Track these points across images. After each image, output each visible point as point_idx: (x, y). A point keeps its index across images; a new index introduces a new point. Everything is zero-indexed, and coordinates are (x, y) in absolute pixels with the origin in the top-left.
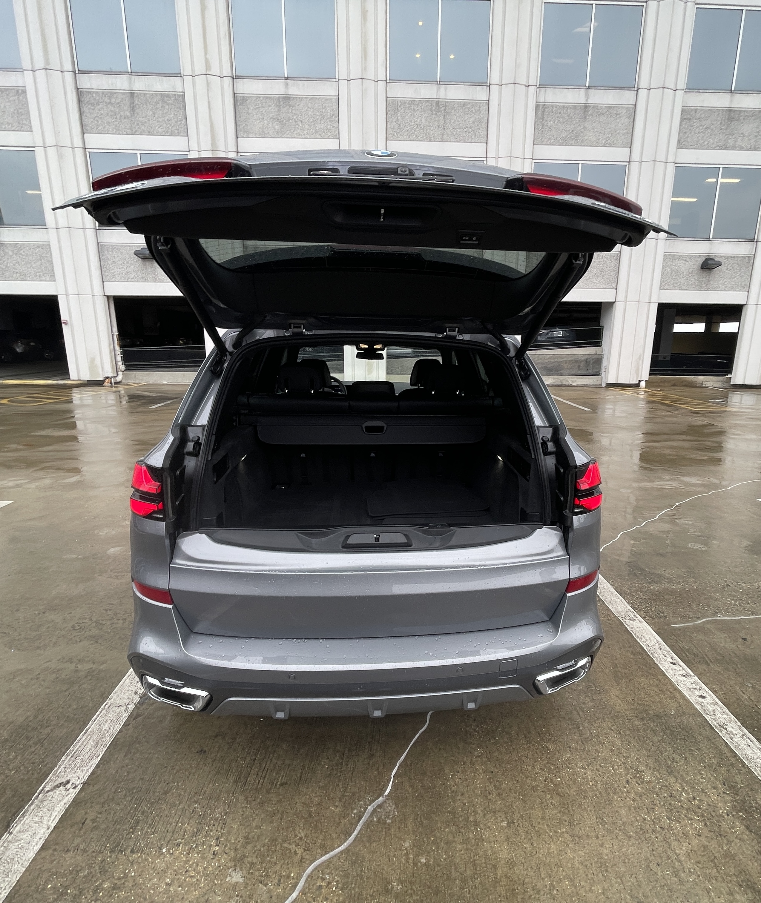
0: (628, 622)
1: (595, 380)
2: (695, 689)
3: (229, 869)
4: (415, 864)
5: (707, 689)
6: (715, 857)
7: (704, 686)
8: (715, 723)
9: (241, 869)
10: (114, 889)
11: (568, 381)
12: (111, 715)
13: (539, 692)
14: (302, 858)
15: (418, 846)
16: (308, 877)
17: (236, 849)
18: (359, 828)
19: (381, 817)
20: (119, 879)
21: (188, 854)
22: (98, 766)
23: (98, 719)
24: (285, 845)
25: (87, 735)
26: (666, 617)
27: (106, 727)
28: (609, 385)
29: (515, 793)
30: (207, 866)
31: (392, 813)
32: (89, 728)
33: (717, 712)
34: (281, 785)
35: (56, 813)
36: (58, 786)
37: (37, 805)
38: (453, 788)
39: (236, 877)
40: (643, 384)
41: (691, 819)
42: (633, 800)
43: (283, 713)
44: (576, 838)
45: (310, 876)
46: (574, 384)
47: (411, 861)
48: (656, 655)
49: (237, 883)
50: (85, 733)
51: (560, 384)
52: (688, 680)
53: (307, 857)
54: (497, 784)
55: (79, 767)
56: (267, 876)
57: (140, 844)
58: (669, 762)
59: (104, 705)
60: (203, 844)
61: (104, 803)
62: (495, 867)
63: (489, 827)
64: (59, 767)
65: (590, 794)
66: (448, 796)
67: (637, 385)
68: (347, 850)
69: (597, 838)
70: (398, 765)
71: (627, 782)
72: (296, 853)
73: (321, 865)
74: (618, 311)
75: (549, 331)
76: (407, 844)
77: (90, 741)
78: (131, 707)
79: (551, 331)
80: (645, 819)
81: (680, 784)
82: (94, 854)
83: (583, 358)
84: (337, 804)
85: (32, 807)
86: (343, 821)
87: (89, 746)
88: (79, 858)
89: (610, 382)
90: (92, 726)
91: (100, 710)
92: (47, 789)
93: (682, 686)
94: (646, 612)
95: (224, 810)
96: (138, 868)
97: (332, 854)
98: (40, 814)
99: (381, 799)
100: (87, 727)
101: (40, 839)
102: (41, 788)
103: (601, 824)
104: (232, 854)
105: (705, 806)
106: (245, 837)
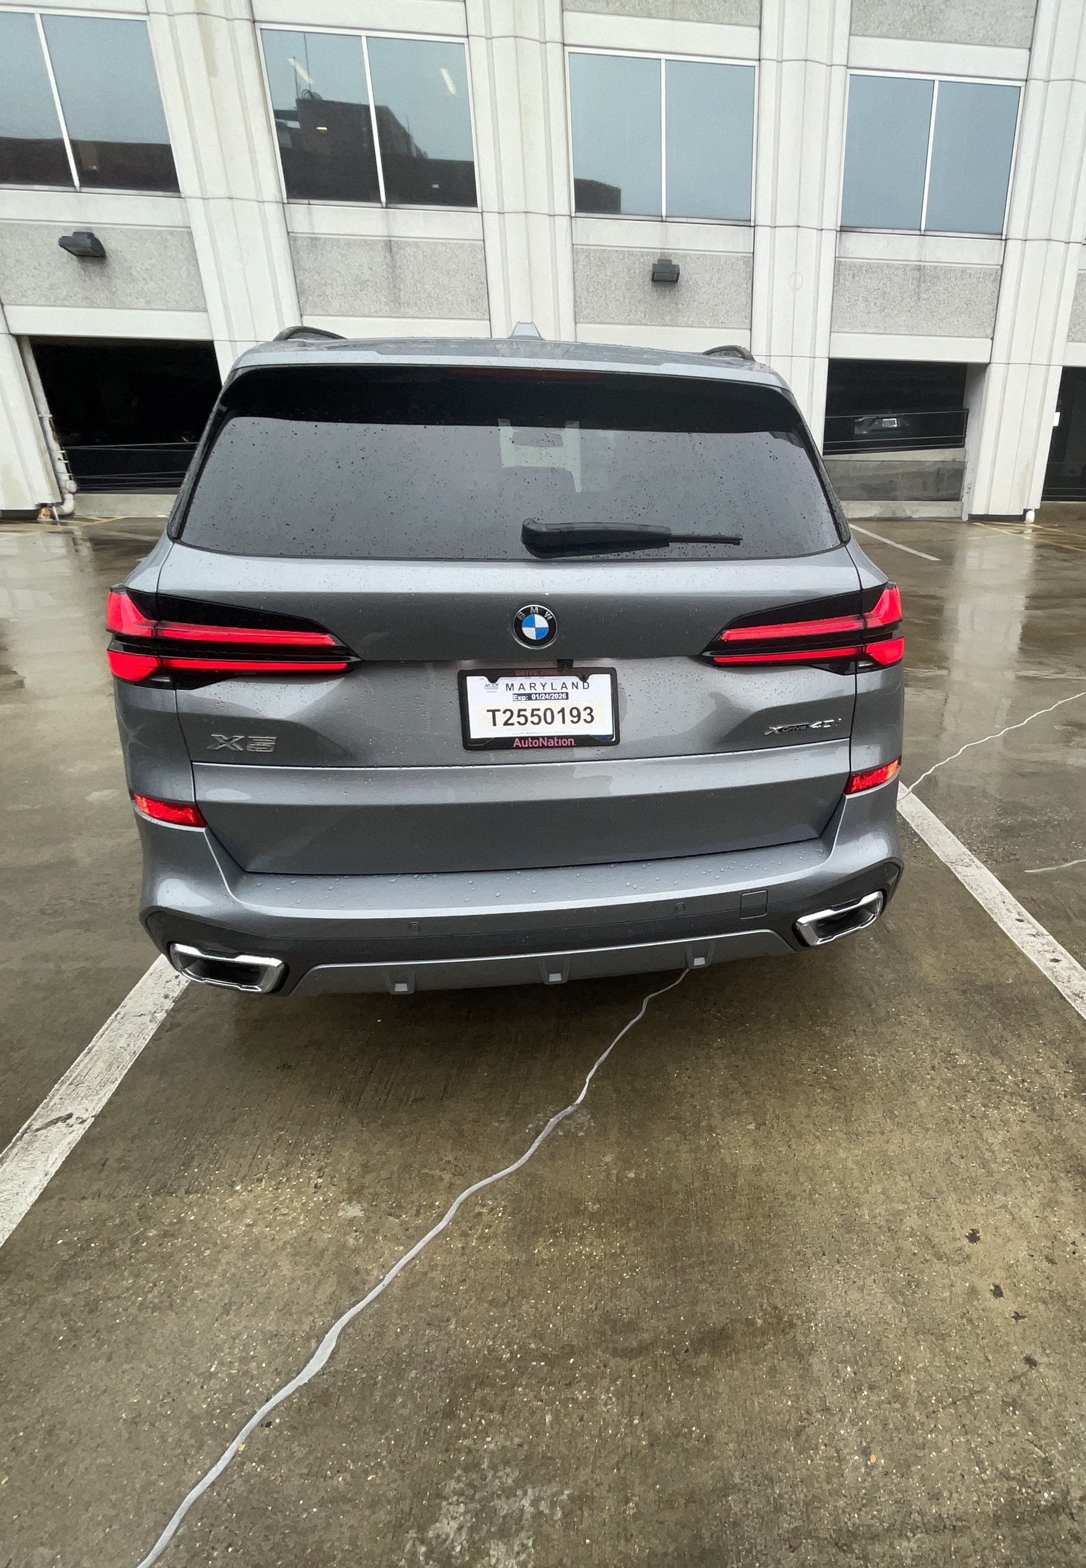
0: (959, 868)
1: (951, 509)
2: (1047, 951)
3: (340, 1202)
4: (619, 1179)
5: (1064, 951)
6: (1040, 1143)
7: (1060, 947)
8: (1068, 992)
9: (359, 1202)
10: (165, 1236)
11: (904, 511)
12: (129, 1028)
13: (803, 943)
14: (451, 1184)
15: (626, 1162)
16: (461, 1204)
17: (349, 1180)
18: (536, 1144)
19: (570, 1130)
20: (172, 1224)
21: (277, 1189)
22: (116, 1093)
23: (107, 1033)
24: (425, 1171)
25: (90, 1056)
26: (1018, 860)
27: (122, 1042)
28: (975, 519)
29: (770, 1089)
30: (307, 1201)
31: (587, 1124)
32: (93, 1047)
33: (1072, 978)
34: (415, 1101)
35: (56, 1155)
36: (54, 1122)
37: (22, 1148)
38: (678, 1089)
39: (354, 1211)
40: (1031, 516)
41: (1015, 1105)
42: (938, 1088)
43: (405, 985)
44: (853, 1137)
45: (464, 1203)
46: (915, 516)
47: (614, 1178)
48: (996, 911)
49: (355, 1217)
50: (88, 1053)
51: (889, 515)
52: (1037, 942)
53: (458, 1182)
54: (744, 1080)
55: (86, 1097)
56: (399, 1206)
57: (199, 1182)
58: (995, 1042)
59: (113, 1015)
60: (298, 1177)
61: (134, 1138)
62: (735, 1176)
63: (729, 1132)
64: (51, 1100)
65: (878, 1084)
66: (671, 1098)
67: (1021, 518)
68: (518, 1171)
69: (882, 1133)
70: (596, 1067)
71: (933, 1068)
72: (441, 1179)
73: (480, 1189)
74: (994, 380)
75: (874, 416)
76: (608, 1159)
77: (98, 1063)
78: (161, 1016)
79: (878, 418)
80: (951, 1109)
81: (1007, 1066)
82: (126, 1200)
83: (933, 469)
84: (502, 1119)
85: (15, 1151)
86: (512, 1139)
87: (96, 1070)
88: (104, 1206)
89: (974, 512)
90: (99, 1042)
91: (108, 1021)
92: (34, 1127)
93: (1028, 948)
94: (990, 855)
95: (327, 1136)
96: (199, 1211)
97: (495, 1177)
98: (30, 1158)
99: (570, 1109)
100: (90, 1046)
101: (35, 1188)
102: (25, 1126)
103: (890, 1118)
104: (345, 1185)
105: (1036, 1089)
106: (362, 1165)
